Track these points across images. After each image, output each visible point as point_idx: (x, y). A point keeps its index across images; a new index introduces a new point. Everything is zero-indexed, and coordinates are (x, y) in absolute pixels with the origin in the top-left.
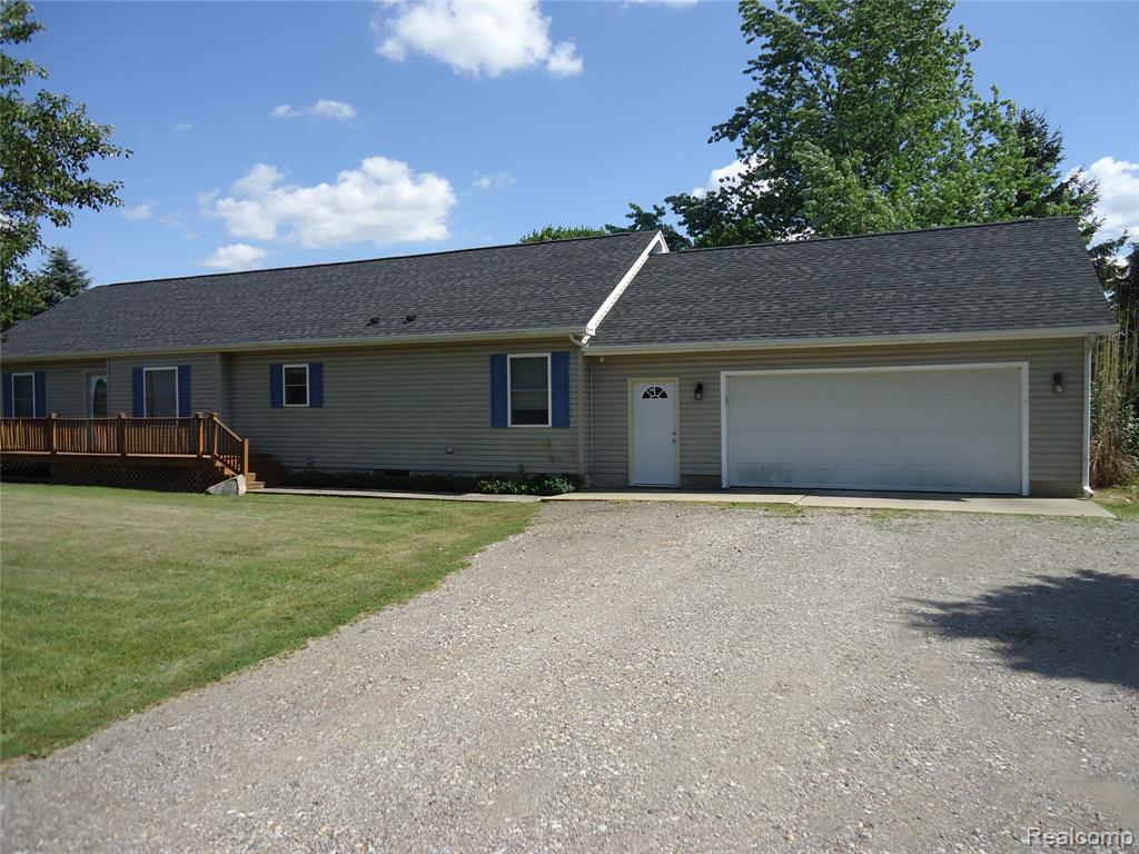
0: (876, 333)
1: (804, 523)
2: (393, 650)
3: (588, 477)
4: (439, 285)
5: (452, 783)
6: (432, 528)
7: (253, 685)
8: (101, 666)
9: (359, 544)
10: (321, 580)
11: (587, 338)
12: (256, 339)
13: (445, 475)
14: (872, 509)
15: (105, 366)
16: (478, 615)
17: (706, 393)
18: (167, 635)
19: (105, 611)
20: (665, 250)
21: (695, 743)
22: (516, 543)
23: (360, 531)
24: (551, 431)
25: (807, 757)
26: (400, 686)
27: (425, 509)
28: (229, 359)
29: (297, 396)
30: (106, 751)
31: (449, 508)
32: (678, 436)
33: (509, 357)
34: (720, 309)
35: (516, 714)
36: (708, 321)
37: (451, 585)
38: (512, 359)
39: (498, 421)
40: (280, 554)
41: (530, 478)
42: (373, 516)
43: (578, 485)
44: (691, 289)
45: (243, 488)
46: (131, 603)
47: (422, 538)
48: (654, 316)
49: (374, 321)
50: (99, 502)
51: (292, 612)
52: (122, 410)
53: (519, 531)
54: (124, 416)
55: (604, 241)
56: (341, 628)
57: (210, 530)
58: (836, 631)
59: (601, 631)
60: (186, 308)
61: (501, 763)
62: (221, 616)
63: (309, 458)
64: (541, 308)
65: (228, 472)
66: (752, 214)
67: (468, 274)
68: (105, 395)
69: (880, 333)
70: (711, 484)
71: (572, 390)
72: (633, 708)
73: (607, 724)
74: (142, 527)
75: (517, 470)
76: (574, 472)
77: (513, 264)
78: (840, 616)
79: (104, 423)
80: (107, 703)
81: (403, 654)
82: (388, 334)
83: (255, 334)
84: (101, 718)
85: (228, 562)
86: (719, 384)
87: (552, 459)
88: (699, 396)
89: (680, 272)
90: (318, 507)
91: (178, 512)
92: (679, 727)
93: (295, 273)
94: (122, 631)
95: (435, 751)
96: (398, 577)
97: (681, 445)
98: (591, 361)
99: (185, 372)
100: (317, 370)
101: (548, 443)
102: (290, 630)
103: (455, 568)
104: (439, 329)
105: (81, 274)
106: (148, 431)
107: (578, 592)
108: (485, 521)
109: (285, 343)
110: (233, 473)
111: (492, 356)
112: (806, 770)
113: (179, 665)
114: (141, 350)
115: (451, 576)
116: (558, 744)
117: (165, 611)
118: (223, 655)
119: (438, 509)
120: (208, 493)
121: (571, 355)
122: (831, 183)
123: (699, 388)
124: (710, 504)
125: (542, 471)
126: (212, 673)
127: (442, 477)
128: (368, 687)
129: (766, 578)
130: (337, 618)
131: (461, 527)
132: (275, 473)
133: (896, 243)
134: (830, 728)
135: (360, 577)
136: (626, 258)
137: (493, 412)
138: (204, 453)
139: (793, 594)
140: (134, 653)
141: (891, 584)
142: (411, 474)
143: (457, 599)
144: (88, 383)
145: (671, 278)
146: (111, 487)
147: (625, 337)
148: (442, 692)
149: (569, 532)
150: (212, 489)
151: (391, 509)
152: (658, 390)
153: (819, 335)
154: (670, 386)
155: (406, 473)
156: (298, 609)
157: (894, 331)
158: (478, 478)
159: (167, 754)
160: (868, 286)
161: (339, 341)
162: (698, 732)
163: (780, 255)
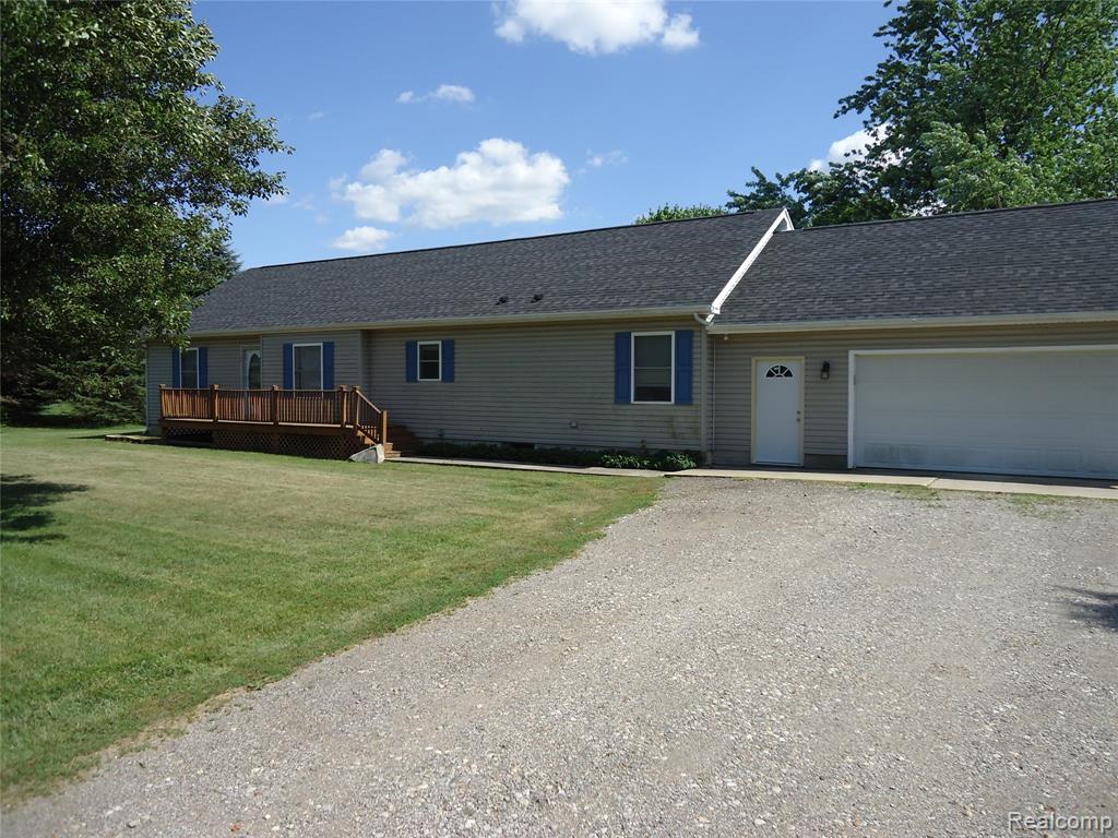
0: (1019, 312)
1: (940, 506)
2: (547, 612)
3: (709, 454)
4: (564, 265)
5: (625, 737)
6: (562, 499)
7: (425, 637)
8: (289, 613)
9: (497, 512)
10: (467, 545)
11: (711, 316)
12: (393, 318)
13: (568, 448)
14: (1013, 494)
15: (259, 342)
16: (622, 583)
17: (832, 372)
18: (340, 588)
19: (282, 564)
20: (790, 227)
21: (857, 717)
22: (646, 516)
23: (495, 500)
24: (675, 408)
25: (975, 738)
26: (560, 647)
27: (553, 481)
28: (369, 335)
29: (429, 371)
30: (309, 688)
31: (575, 481)
32: (802, 416)
33: (633, 335)
34: (849, 287)
35: (675, 678)
36: (836, 299)
37: (591, 555)
38: (636, 337)
39: (621, 397)
40: (426, 519)
41: (653, 453)
42: (505, 486)
43: (699, 461)
44: (818, 267)
45: (381, 457)
46: (304, 558)
47: (555, 509)
48: (779, 294)
49: (503, 301)
50: (257, 466)
51: (448, 574)
52: (275, 382)
53: (647, 505)
54: (276, 388)
55: (729, 220)
56: (494, 589)
57: (359, 494)
58: (990, 617)
59: (745, 605)
60: (329, 288)
61: (668, 723)
62: (384, 573)
63: (441, 430)
64: (665, 287)
65: (368, 441)
66: (878, 187)
67: (592, 254)
68: (258, 368)
69: (1025, 312)
70: (836, 464)
71: (695, 367)
72: (789, 679)
73: (765, 693)
74: (300, 490)
75: (640, 446)
76: (697, 448)
77: (637, 244)
78: (992, 601)
79: (258, 394)
80: (302, 646)
81: (557, 616)
82: (516, 312)
83: (393, 313)
84: (299, 659)
85: (381, 525)
86: (847, 363)
87: (674, 435)
88: (825, 375)
89: (806, 250)
90: (451, 476)
91: (328, 477)
92: (839, 700)
93: (427, 254)
94: (302, 583)
95: (603, 707)
96: (539, 544)
97: (805, 424)
98: (715, 340)
99: (329, 347)
100: (449, 346)
101: (670, 421)
102: (449, 590)
103: (591, 538)
104: (565, 308)
105: (234, 258)
106: (297, 403)
107: (715, 565)
108: (612, 494)
109: (420, 321)
110: (372, 442)
111: (617, 334)
112: (976, 751)
113: (356, 615)
114: (290, 328)
115: (589, 546)
116: (720, 709)
117: (334, 566)
118: (394, 609)
119: (565, 481)
120: (351, 460)
121: (696, 334)
122: (964, 156)
123: (826, 367)
124: (837, 483)
125: (663, 447)
126: (386, 625)
127: (566, 451)
128: (530, 645)
129: (907, 561)
130: (488, 581)
131: (590, 499)
132: (411, 444)
133: (1040, 217)
134: (995, 712)
135: (503, 543)
136: (751, 237)
137: (617, 388)
138: (347, 423)
139: (938, 577)
140: (315, 602)
141: (1043, 572)
142: (536, 447)
143: (598, 568)
144: (244, 358)
145: (797, 256)
146: (266, 452)
147: (750, 315)
148: (600, 653)
149: (697, 508)
150: (354, 457)
151: (521, 480)
152: (783, 369)
153: (956, 313)
154: (795, 365)
155: (531, 446)
156: (452, 570)
157: (1040, 309)
158: (600, 452)
159: (362, 695)
160: (1011, 262)
161: (470, 319)
162: (859, 707)
163: (914, 230)
